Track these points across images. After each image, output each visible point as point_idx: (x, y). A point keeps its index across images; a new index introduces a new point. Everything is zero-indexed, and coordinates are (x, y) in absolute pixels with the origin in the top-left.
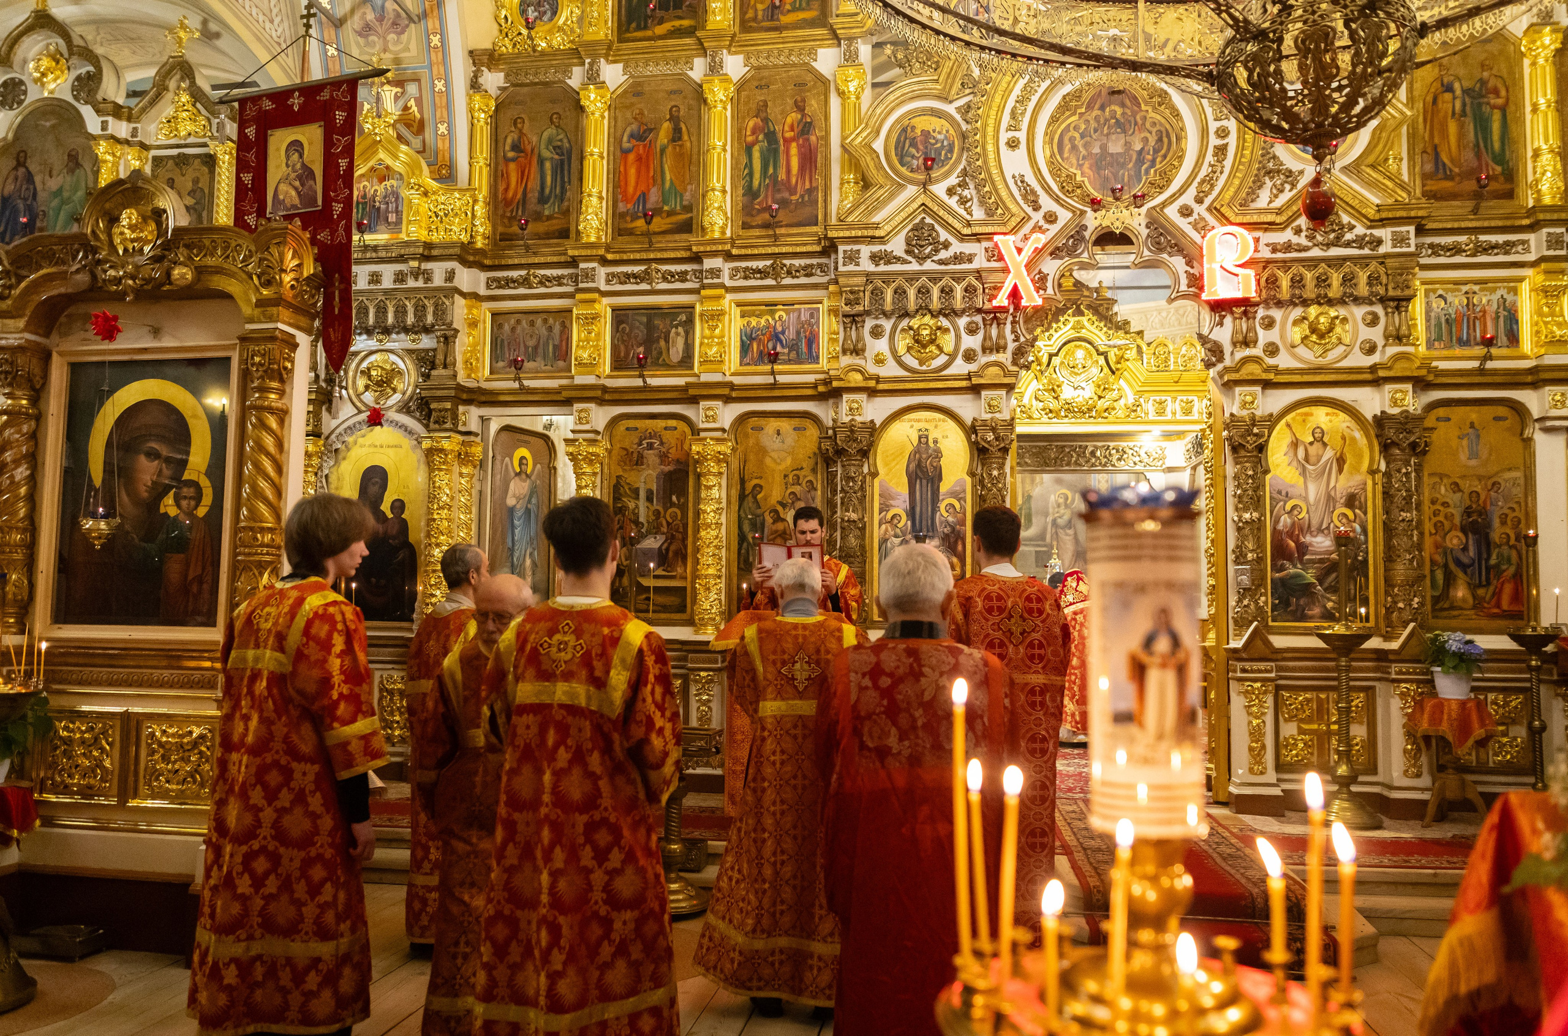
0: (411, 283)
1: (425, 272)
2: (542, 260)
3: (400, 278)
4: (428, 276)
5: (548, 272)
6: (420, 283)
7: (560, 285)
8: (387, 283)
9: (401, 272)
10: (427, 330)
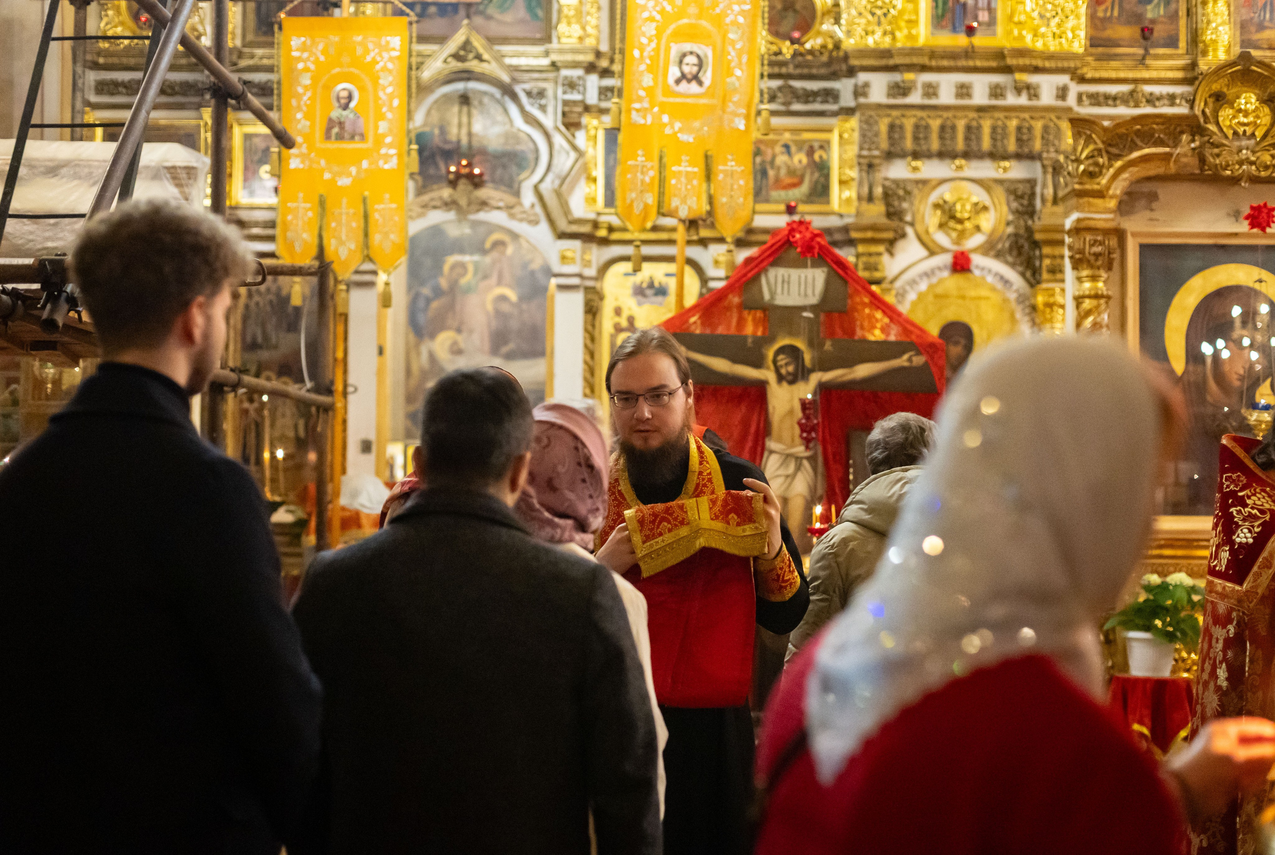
0: (1011, 99)
1: (1028, 87)
2: (1154, 74)
3: (996, 92)
4: (1032, 91)
5: (1157, 89)
6: (1023, 100)
7: (1172, 104)
8: (980, 97)
9: (997, 86)
10: (1031, 157)
